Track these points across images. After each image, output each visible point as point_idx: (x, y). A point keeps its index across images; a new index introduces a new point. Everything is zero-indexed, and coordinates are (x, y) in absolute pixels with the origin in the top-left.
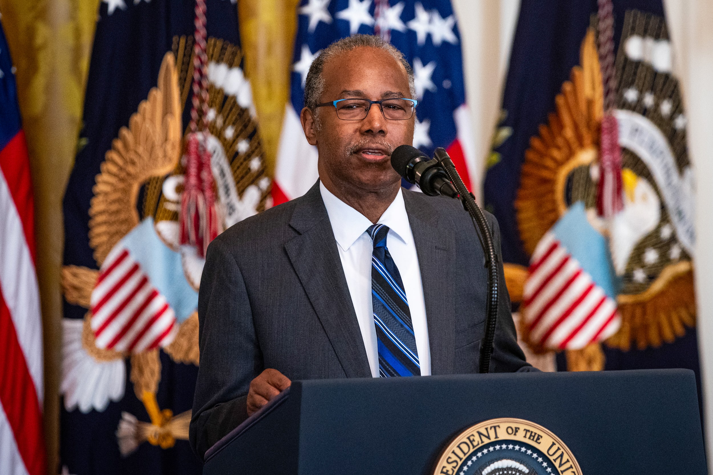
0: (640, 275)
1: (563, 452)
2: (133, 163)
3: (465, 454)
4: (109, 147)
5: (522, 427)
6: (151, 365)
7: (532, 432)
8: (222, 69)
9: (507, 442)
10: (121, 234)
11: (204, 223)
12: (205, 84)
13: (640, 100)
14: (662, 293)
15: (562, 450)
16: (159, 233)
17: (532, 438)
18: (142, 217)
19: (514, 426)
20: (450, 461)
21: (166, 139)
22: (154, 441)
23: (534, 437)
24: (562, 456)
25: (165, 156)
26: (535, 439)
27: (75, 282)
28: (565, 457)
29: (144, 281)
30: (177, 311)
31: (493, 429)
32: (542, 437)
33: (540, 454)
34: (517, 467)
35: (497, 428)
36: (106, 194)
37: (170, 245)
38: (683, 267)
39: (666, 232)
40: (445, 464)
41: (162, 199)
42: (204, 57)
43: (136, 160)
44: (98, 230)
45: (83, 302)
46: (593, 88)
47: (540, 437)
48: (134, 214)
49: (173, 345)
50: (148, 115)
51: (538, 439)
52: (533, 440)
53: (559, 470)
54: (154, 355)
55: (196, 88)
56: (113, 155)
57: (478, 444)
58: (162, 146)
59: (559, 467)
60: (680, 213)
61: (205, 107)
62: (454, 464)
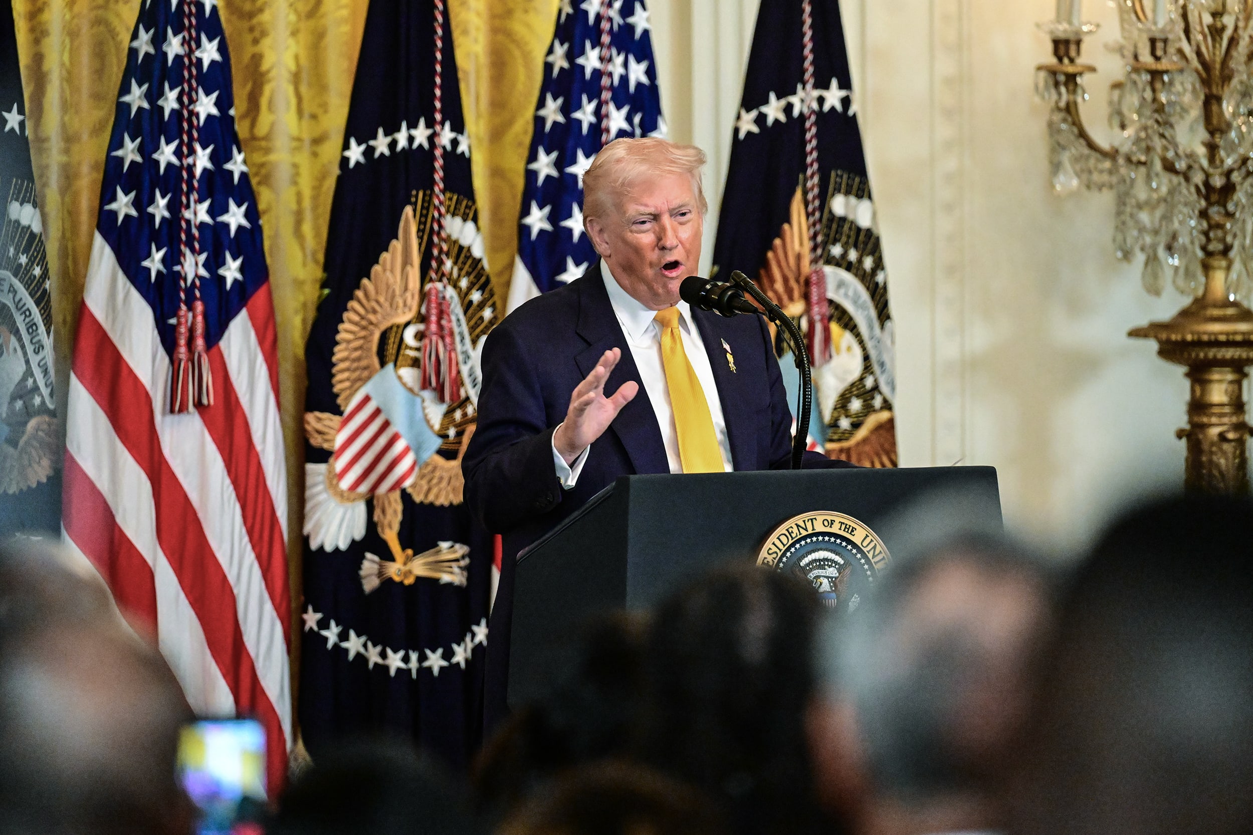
0: (845, 423)
1: (875, 544)
2: (374, 312)
3: (784, 546)
4: (351, 297)
5: (837, 520)
6: (393, 504)
7: (846, 525)
8: (458, 220)
9: (823, 534)
10: (364, 380)
11: (444, 368)
12: (443, 234)
13: (844, 255)
14: (865, 441)
15: (875, 542)
16: (400, 378)
17: (846, 530)
18: (383, 364)
19: (829, 518)
20: (770, 552)
21: (406, 289)
22: (397, 579)
23: (848, 529)
24: (875, 547)
25: (405, 305)
26: (849, 532)
27: (319, 426)
28: (878, 549)
29: (386, 424)
30: (417, 453)
31: (810, 521)
32: (856, 529)
33: (854, 545)
34: (833, 559)
35: (814, 520)
36: (348, 342)
37: (411, 390)
38: (885, 415)
39: (869, 382)
40: (766, 555)
41: (403, 346)
42: (443, 210)
43: (377, 308)
44: (339, 377)
45: (326, 446)
46: (801, 244)
47: (854, 529)
48: (376, 361)
49: (413, 486)
50: (388, 266)
51: (852, 531)
52: (847, 532)
53: (873, 561)
54: (396, 495)
55: (436, 239)
56: (353, 304)
57: (797, 536)
58: (401, 296)
59: (872, 558)
60: (882, 365)
61: (444, 257)
62: (775, 555)
